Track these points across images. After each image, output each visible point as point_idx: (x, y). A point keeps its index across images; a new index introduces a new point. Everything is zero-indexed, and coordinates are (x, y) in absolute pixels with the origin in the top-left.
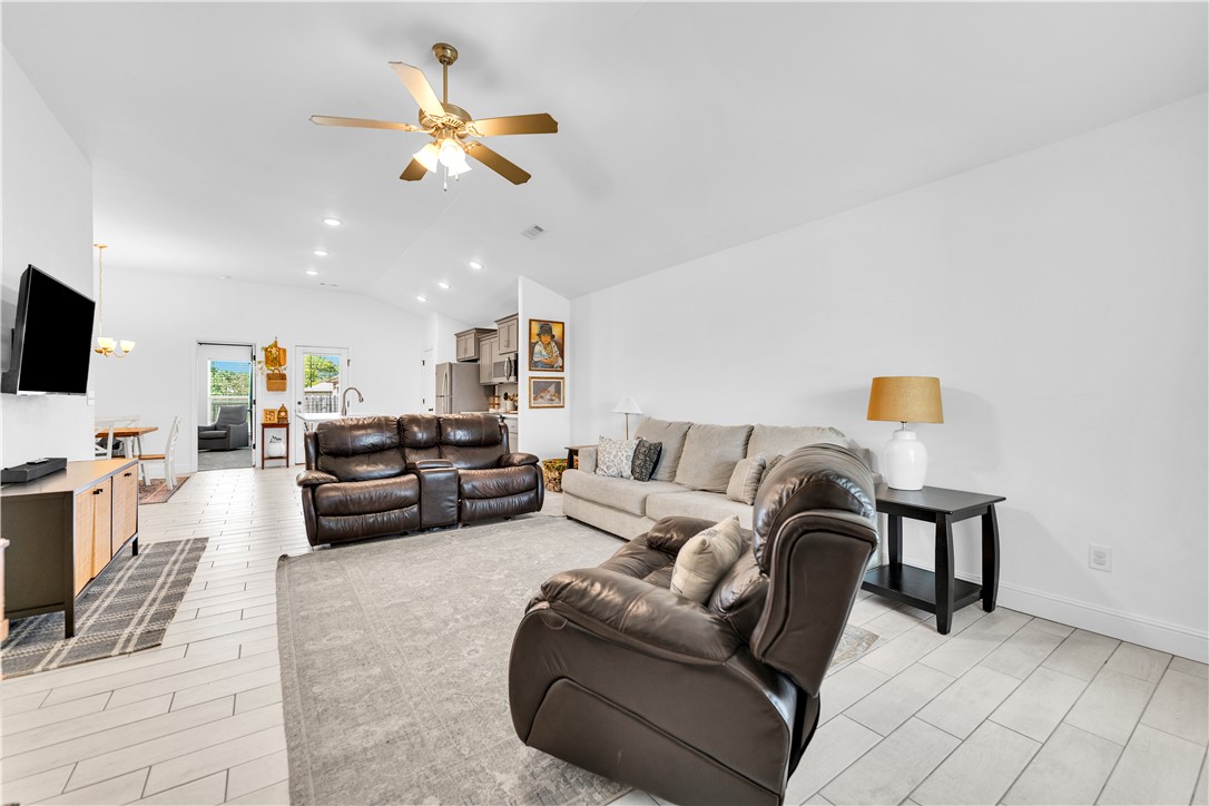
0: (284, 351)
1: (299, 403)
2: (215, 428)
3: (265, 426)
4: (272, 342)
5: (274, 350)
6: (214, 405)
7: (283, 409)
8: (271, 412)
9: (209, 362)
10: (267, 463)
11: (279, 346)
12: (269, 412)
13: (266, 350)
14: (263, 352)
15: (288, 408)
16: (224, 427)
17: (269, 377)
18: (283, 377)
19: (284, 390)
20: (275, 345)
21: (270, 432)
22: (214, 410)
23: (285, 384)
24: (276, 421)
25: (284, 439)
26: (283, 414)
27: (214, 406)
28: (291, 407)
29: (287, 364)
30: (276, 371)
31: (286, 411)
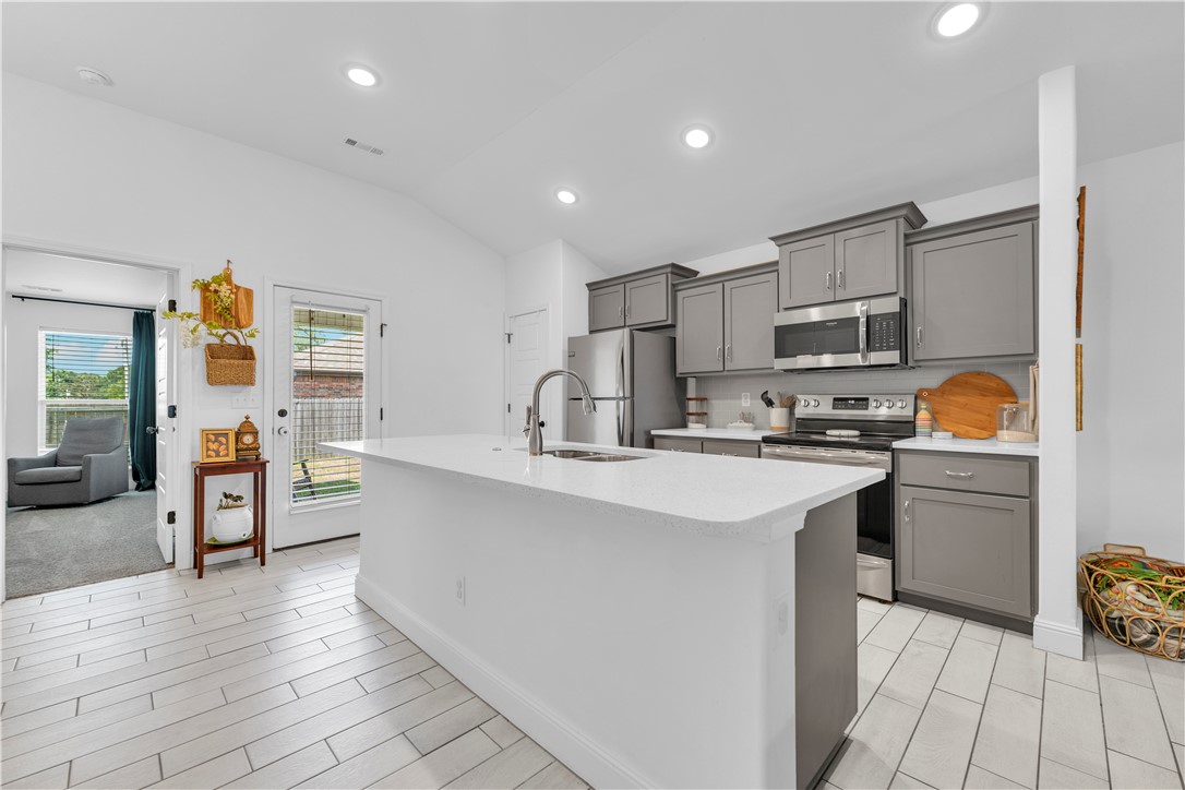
0: (249, 293)
1: (282, 413)
2: (54, 461)
3: (202, 472)
4: (219, 271)
5: (224, 290)
6: (50, 414)
7: (247, 428)
8: (219, 435)
9: (42, 335)
10: (209, 559)
11: (236, 280)
12: (212, 436)
13: (205, 287)
14: (197, 294)
15: (257, 425)
16: (76, 459)
17: (213, 353)
18: (247, 354)
19: (250, 382)
20: (227, 278)
21: (215, 486)
22: (50, 422)
23: (252, 369)
24: (232, 457)
25: (248, 497)
26: (248, 439)
27: (53, 417)
28: (265, 422)
29: (256, 324)
30: (229, 340)
31: (255, 433)
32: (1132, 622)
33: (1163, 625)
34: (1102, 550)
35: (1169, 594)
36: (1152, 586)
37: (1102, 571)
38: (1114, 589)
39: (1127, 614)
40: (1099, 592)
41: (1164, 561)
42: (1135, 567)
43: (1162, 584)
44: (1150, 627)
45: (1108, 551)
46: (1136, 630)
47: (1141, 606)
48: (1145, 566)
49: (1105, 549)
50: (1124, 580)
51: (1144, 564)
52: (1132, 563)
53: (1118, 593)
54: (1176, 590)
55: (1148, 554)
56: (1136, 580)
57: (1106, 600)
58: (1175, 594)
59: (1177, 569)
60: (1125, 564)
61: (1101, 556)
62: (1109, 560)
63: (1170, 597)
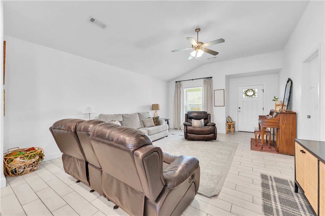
32: (19, 168)
33: (26, 165)
34: (7, 152)
35: (28, 156)
36: (24, 156)
37: (9, 157)
38: (13, 161)
39: (17, 167)
40: (8, 164)
41: (24, 149)
42: (18, 153)
43: (26, 155)
44: (23, 167)
45: (9, 151)
46: (20, 170)
47: (21, 163)
48: (20, 152)
49: (8, 151)
50: (16, 158)
51: (20, 151)
52: (17, 152)
53: (14, 162)
54: (29, 155)
55: (20, 149)
56: (20, 156)
57: (11, 165)
58: (30, 156)
59: (28, 150)
60: (15, 153)
61: (7, 153)
62: (10, 154)
63: (29, 157)
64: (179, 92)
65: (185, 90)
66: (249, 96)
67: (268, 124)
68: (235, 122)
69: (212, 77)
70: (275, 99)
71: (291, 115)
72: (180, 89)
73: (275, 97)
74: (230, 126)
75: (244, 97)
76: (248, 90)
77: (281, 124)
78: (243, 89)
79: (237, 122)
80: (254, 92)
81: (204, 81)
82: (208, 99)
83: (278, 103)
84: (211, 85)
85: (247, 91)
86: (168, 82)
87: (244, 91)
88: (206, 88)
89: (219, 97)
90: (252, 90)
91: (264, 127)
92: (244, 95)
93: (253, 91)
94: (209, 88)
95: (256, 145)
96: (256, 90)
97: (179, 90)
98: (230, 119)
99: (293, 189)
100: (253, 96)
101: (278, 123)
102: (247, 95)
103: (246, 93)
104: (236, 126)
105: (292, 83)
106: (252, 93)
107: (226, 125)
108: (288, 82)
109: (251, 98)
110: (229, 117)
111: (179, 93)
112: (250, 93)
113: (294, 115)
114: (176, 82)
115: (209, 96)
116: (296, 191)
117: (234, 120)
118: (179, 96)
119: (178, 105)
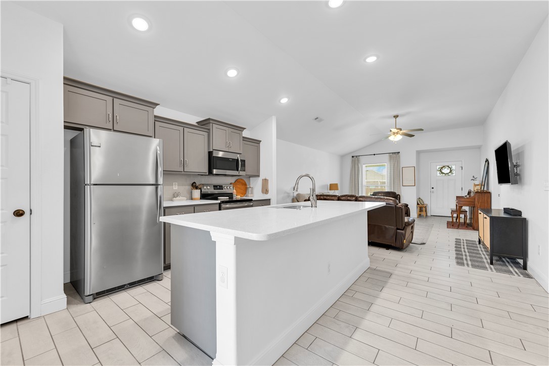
64: (356, 168)
65: (364, 166)
66: (445, 174)
67: (464, 203)
68: (427, 205)
69: (399, 153)
70: (474, 179)
71: (486, 194)
72: (358, 165)
73: (473, 177)
74: (422, 209)
75: (439, 175)
76: (444, 167)
77: (476, 202)
78: (437, 166)
79: (429, 205)
80: (451, 169)
81: (390, 156)
82: (395, 178)
83: (477, 182)
84: (398, 162)
85: (442, 168)
86: (342, 157)
87: (438, 167)
88: (392, 164)
89: (408, 176)
90: (448, 166)
91: (460, 205)
92: (438, 172)
93: (450, 167)
94: (396, 164)
95: (452, 225)
96: (454, 167)
97: (356, 166)
98: (421, 201)
99: (478, 243)
100: (450, 174)
101: (474, 202)
102: (443, 173)
103: (441, 171)
104: (429, 209)
105: (488, 164)
106: (449, 171)
107: (417, 207)
108: (486, 162)
109: (447, 177)
110: (420, 198)
111: (356, 170)
112: (446, 171)
113: (489, 194)
114: (353, 157)
115: (397, 174)
116: (480, 243)
117: (426, 202)
118: (356, 173)
119: (355, 185)
